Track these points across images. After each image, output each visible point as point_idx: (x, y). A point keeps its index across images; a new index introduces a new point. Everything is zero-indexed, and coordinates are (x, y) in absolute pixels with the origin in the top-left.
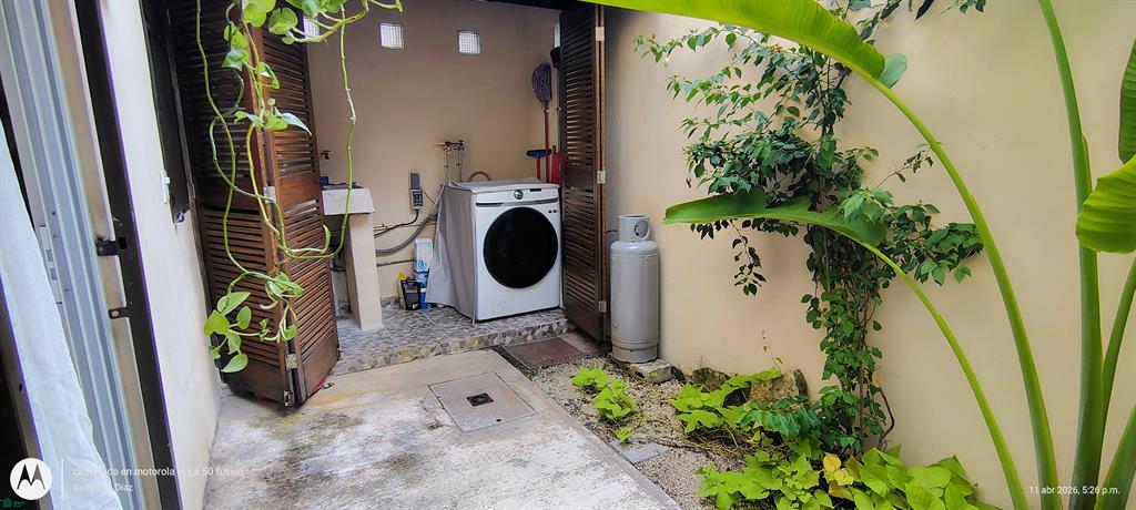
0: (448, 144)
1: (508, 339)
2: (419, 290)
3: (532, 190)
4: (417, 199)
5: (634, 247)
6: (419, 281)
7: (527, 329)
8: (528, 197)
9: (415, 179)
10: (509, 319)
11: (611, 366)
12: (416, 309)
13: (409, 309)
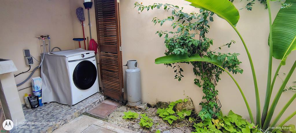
0: (42, 37)
1: (88, 109)
2: (38, 99)
3: (87, 54)
4: (30, 61)
5: (134, 71)
6: (37, 95)
7: (93, 103)
8: (86, 56)
9: (27, 53)
10: (83, 101)
11: (129, 108)
12: (37, 107)
13: (33, 107)
